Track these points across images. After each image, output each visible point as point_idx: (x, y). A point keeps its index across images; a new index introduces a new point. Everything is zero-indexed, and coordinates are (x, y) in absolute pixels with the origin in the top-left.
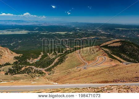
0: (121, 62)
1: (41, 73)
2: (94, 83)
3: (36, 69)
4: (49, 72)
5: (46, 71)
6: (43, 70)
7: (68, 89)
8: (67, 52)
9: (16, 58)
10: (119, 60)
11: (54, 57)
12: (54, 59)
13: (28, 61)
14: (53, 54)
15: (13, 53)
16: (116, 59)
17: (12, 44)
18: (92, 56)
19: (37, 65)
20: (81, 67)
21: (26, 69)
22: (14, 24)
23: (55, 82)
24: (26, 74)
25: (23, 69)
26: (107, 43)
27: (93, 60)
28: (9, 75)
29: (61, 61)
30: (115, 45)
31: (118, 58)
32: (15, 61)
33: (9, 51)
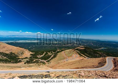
0: (85, 57)
1: (44, 63)
2: (71, 69)
3: (41, 61)
4: (48, 63)
5: (46, 62)
6: (45, 61)
7: (58, 72)
8: (58, 52)
9: (31, 55)
10: (84, 57)
11: (51, 54)
12: (51, 56)
13: (37, 56)
14: (51, 53)
15: (30, 52)
16: (82, 56)
17: (30, 48)
18: (71, 54)
19: (42, 58)
20: (65, 60)
21: (36, 61)
22: (32, 37)
23: (51, 68)
24: (36, 64)
25: (34, 60)
26: (78, 48)
27: (71, 56)
28: (26, 64)
29: (55, 56)
30: (82, 49)
31: (83, 55)
32: (30, 56)
33: (28, 51)
